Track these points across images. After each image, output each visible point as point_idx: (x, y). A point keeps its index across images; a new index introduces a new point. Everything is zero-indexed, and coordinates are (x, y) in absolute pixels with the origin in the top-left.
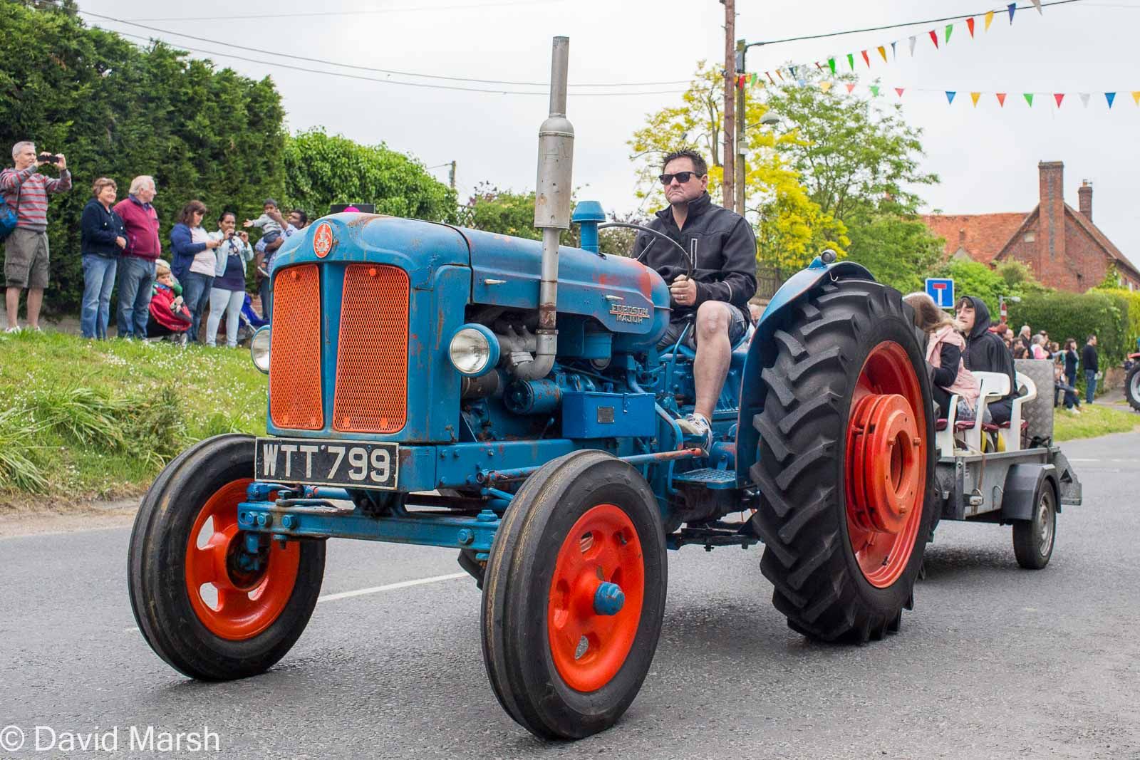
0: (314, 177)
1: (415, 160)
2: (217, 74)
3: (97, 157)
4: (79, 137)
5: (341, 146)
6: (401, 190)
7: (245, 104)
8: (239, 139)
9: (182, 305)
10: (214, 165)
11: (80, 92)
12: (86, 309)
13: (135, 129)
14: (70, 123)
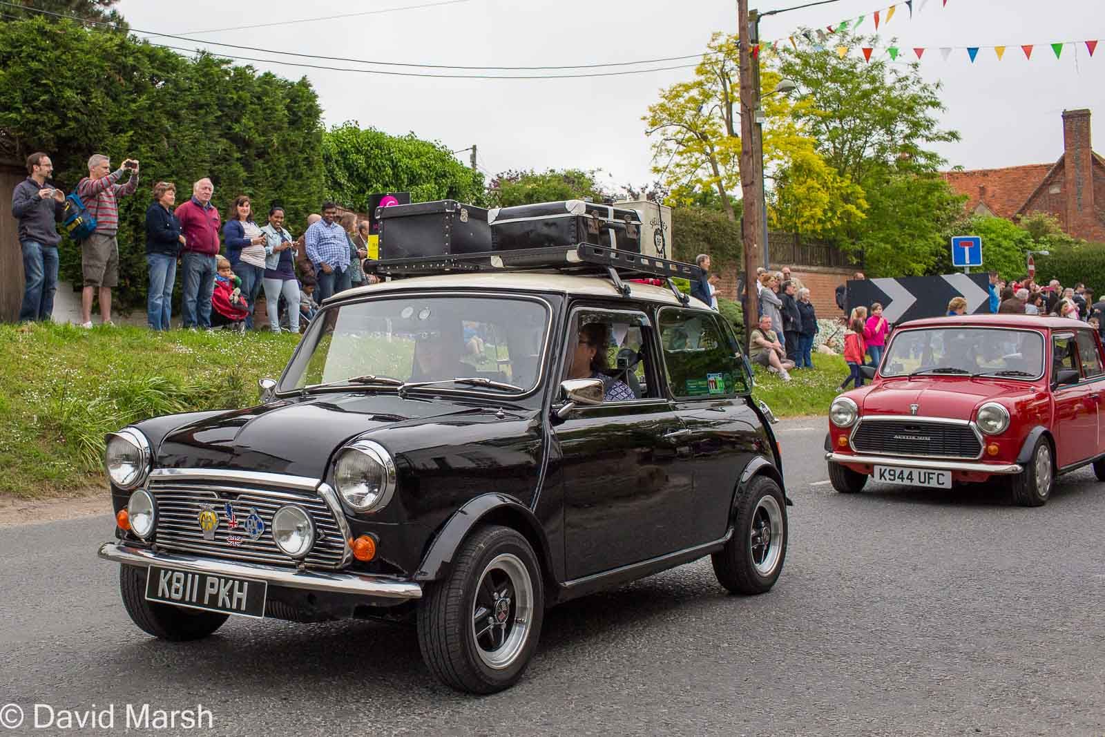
0: (350, 169)
1: (443, 147)
2: (259, 78)
3: (156, 163)
4: (139, 146)
5: (373, 138)
6: (431, 177)
7: (284, 105)
8: (281, 138)
9: (239, 296)
10: (260, 163)
11: (138, 104)
12: (153, 303)
13: (188, 133)
14: (131, 133)
